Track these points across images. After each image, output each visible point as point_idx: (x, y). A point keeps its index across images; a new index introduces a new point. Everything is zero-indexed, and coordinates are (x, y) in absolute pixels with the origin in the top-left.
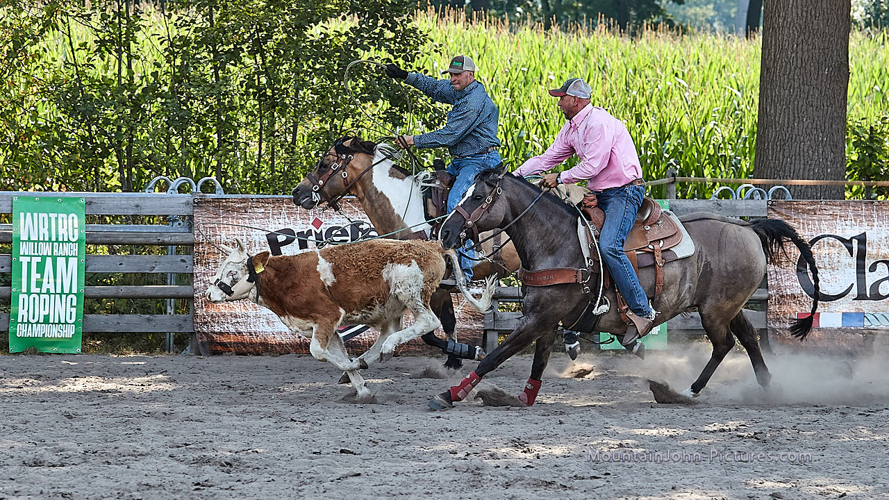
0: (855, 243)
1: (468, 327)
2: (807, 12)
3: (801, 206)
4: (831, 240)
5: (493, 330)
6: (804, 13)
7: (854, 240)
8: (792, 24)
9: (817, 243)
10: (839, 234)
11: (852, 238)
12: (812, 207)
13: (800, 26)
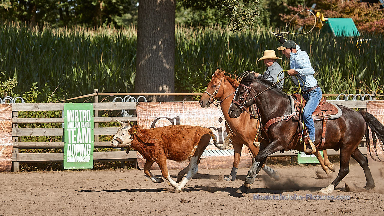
0: (175, 120)
1: (5, 160)
2: (156, 20)
3: (151, 105)
4: (164, 119)
5: (17, 161)
6: (155, 21)
7: (174, 119)
8: (150, 26)
9: (158, 120)
10: (168, 117)
11: (173, 118)
12: (156, 105)
13: (153, 26)
